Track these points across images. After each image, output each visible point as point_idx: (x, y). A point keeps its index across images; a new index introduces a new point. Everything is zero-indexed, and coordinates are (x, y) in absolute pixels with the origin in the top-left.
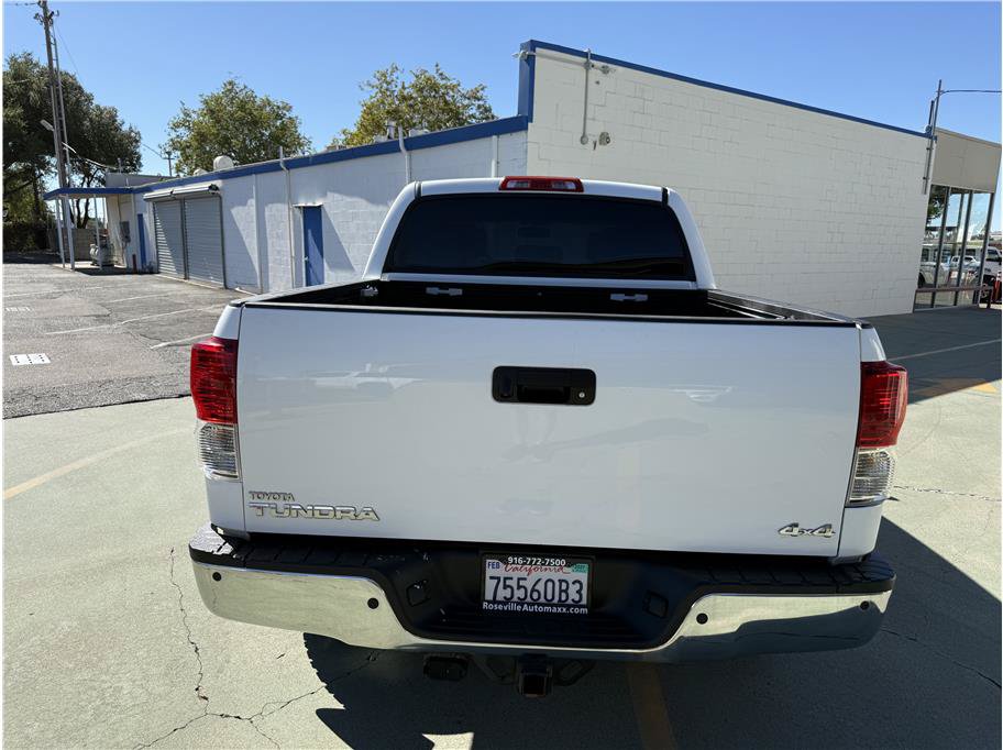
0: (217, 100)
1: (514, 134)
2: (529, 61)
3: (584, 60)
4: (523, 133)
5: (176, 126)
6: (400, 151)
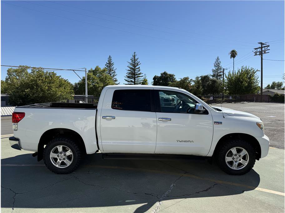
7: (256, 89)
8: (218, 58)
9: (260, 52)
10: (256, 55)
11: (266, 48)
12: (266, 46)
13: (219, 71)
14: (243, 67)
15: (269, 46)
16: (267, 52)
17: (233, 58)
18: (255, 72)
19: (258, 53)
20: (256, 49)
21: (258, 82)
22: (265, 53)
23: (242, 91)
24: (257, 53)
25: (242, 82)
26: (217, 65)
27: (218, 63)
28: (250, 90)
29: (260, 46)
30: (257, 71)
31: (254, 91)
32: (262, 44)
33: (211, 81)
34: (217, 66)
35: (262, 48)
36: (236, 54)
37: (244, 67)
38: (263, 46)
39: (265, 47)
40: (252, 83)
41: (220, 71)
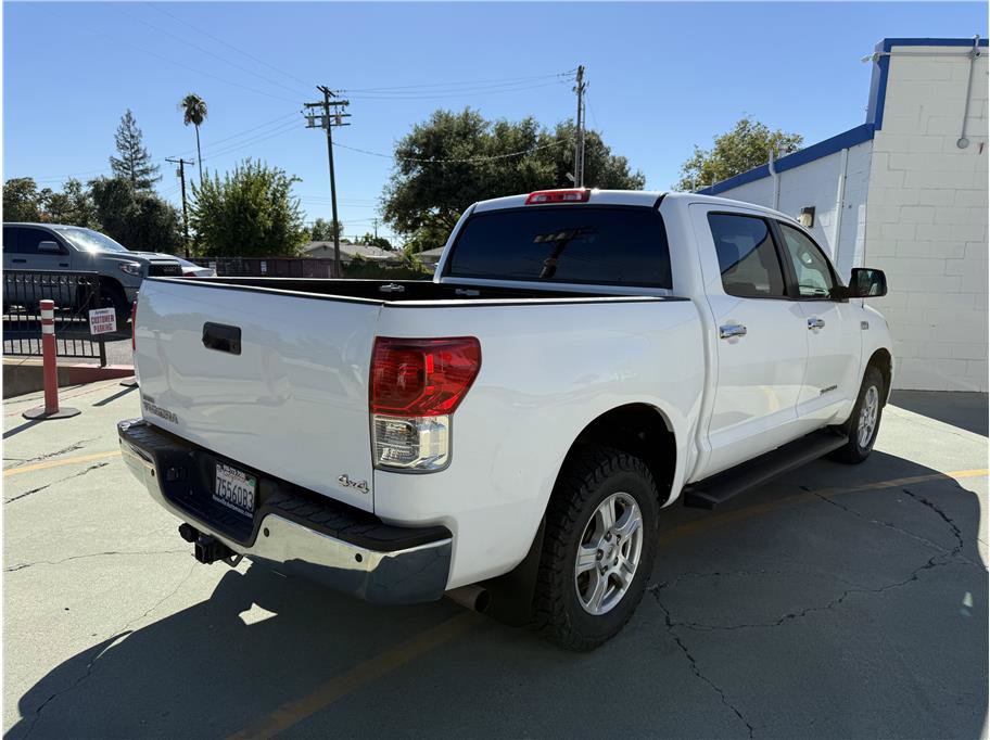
0: (731, 140)
1: (862, 145)
2: (883, 63)
3: (970, 48)
4: (869, 143)
5: (688, 168)
6: (770, 175)
7: (297, 238)
8: (128, 115)
9: (323, 117)
10: (312, 125)
11: (339, 107)
12: (340, 103)
13: (136, 169)
14: (248, 162)
15: (347, 103)
16: (344, 120)
17: (192, 125)
18: (290, 184)
19: (318, 122)
20: (309, 106)
21: (300, 216)
22: (338, 123)
23: (256, 245)
24: (316, 120)
25: (254, 215)
26: (130, 142)
27: (132, 137)
28: (282, 241)
29: (321, 97)
30: (293, 180)
31: (292, 246)
32: (327, 92)
33: (137, 202)
34: (128, 144)
35: (327, 105)
36: (204, 112)
37: (252, 163)
38: (331, 100)
39: (335, 104)
40: (284, 220)
41: (141, 168)
